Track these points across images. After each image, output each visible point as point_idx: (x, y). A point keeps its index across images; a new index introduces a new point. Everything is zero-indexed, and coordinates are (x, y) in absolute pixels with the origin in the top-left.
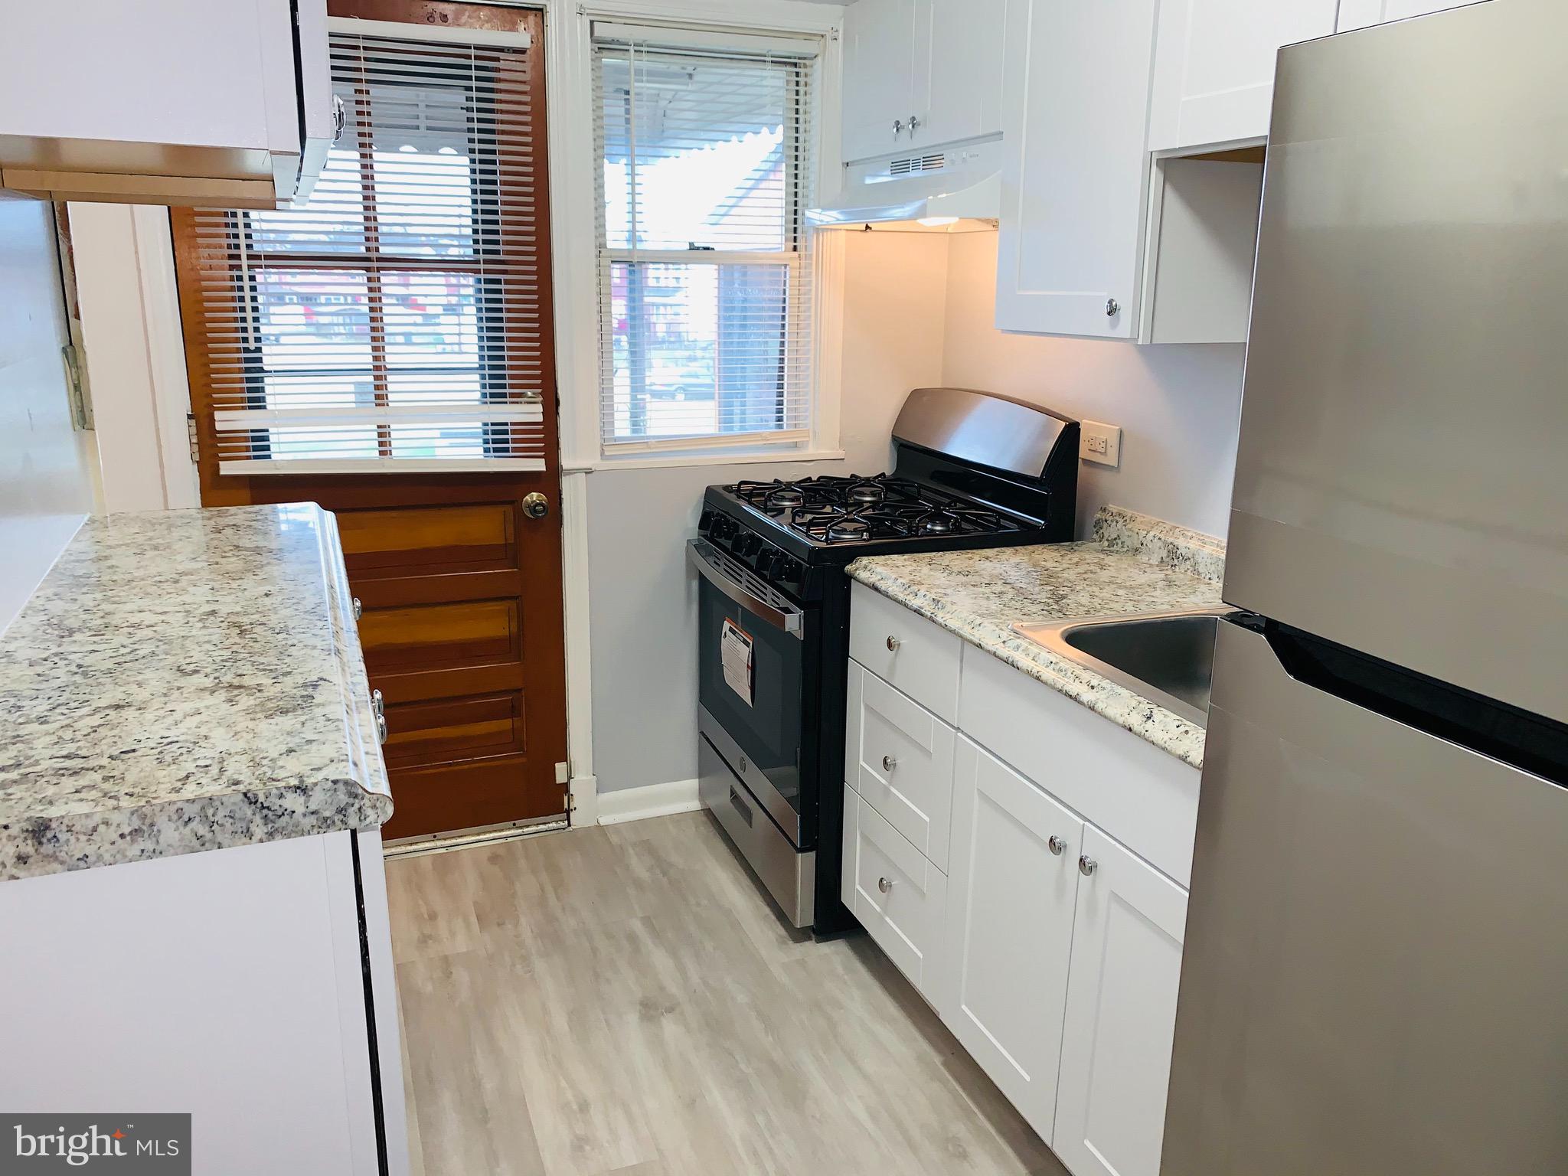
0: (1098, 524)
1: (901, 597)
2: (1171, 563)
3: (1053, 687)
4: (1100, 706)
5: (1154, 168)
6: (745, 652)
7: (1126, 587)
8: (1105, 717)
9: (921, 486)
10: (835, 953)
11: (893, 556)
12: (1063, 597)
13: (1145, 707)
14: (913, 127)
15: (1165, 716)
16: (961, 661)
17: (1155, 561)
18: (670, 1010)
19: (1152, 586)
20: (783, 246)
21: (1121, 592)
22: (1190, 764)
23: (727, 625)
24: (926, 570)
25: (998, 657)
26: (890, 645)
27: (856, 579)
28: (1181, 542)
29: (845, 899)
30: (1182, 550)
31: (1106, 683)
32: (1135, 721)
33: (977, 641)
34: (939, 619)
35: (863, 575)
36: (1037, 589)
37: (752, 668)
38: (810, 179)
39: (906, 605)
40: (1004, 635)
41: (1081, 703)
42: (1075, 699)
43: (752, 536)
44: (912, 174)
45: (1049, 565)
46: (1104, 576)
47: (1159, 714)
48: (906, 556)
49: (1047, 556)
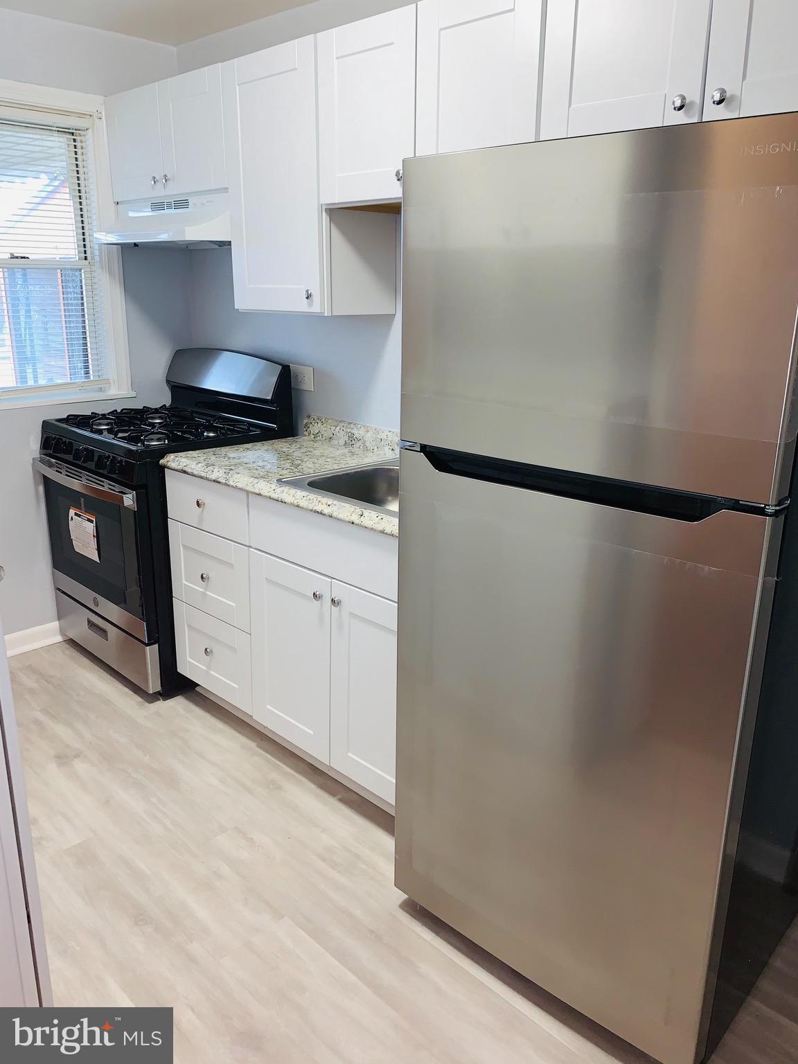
0: (307, 426)
1: (203, 474)
2: (351, 443)
3: (307, 510)
4: (335, 514)
5: (324, 214)
6: (90, 528)
7: (330, 458)
8: (339, 519)
9: (192, 412)
10: (178, 705)
11: (191, 452)
12: (299, 465)
13: (359, 510)
14: (166, 181)
15: (370, 513)
16: (248, 507)
17: (342, 442)
18: (77, 756)
19: (344, 455)
20: (77, 256)
21: (328, 460)
22: (386, 534)
23: (72, 512)
24: (213, 458)
25: (272, 499)
26: (198, 504)
27: (168, 468)
28: (355, 431)
29: (179, 670)
30: (356, 435)
31: (335, 502)
32: (355, 518)
33: (257, 492)
34: (231, 483)
35: (173, 465)
36: (283, 462)
37: (98, 537)
38: (92, 212)
39: (207, 479)
40: (273, 487)
41: (324, 515)
42: (321, 513)
43: (86, 449)
44: (167, 211)
45: (284, 450)
46: (317, 452)
47: (366, 513)
48: (197, 452)
49: (282, 445)
